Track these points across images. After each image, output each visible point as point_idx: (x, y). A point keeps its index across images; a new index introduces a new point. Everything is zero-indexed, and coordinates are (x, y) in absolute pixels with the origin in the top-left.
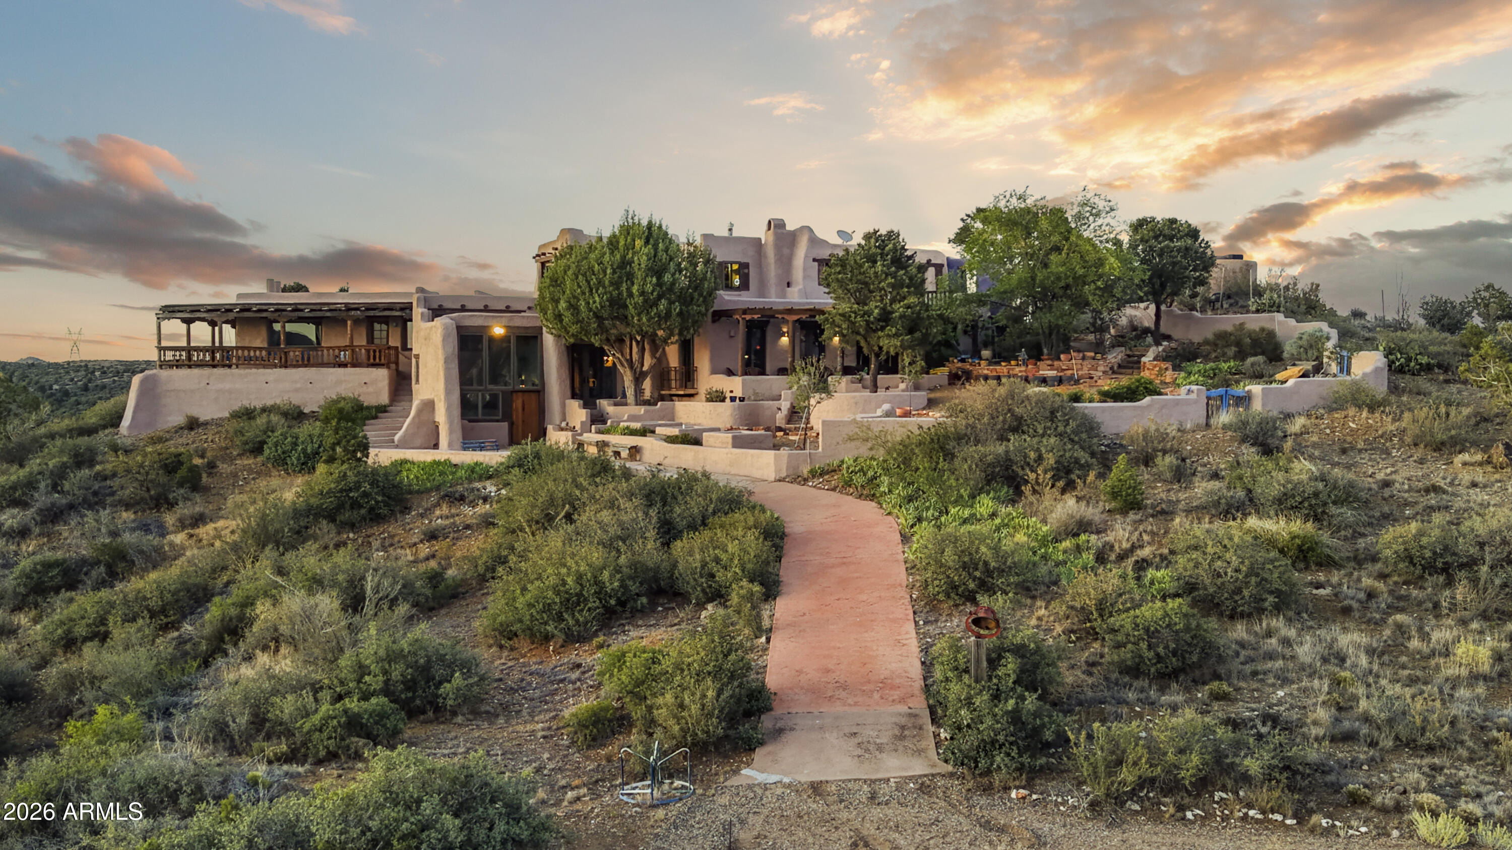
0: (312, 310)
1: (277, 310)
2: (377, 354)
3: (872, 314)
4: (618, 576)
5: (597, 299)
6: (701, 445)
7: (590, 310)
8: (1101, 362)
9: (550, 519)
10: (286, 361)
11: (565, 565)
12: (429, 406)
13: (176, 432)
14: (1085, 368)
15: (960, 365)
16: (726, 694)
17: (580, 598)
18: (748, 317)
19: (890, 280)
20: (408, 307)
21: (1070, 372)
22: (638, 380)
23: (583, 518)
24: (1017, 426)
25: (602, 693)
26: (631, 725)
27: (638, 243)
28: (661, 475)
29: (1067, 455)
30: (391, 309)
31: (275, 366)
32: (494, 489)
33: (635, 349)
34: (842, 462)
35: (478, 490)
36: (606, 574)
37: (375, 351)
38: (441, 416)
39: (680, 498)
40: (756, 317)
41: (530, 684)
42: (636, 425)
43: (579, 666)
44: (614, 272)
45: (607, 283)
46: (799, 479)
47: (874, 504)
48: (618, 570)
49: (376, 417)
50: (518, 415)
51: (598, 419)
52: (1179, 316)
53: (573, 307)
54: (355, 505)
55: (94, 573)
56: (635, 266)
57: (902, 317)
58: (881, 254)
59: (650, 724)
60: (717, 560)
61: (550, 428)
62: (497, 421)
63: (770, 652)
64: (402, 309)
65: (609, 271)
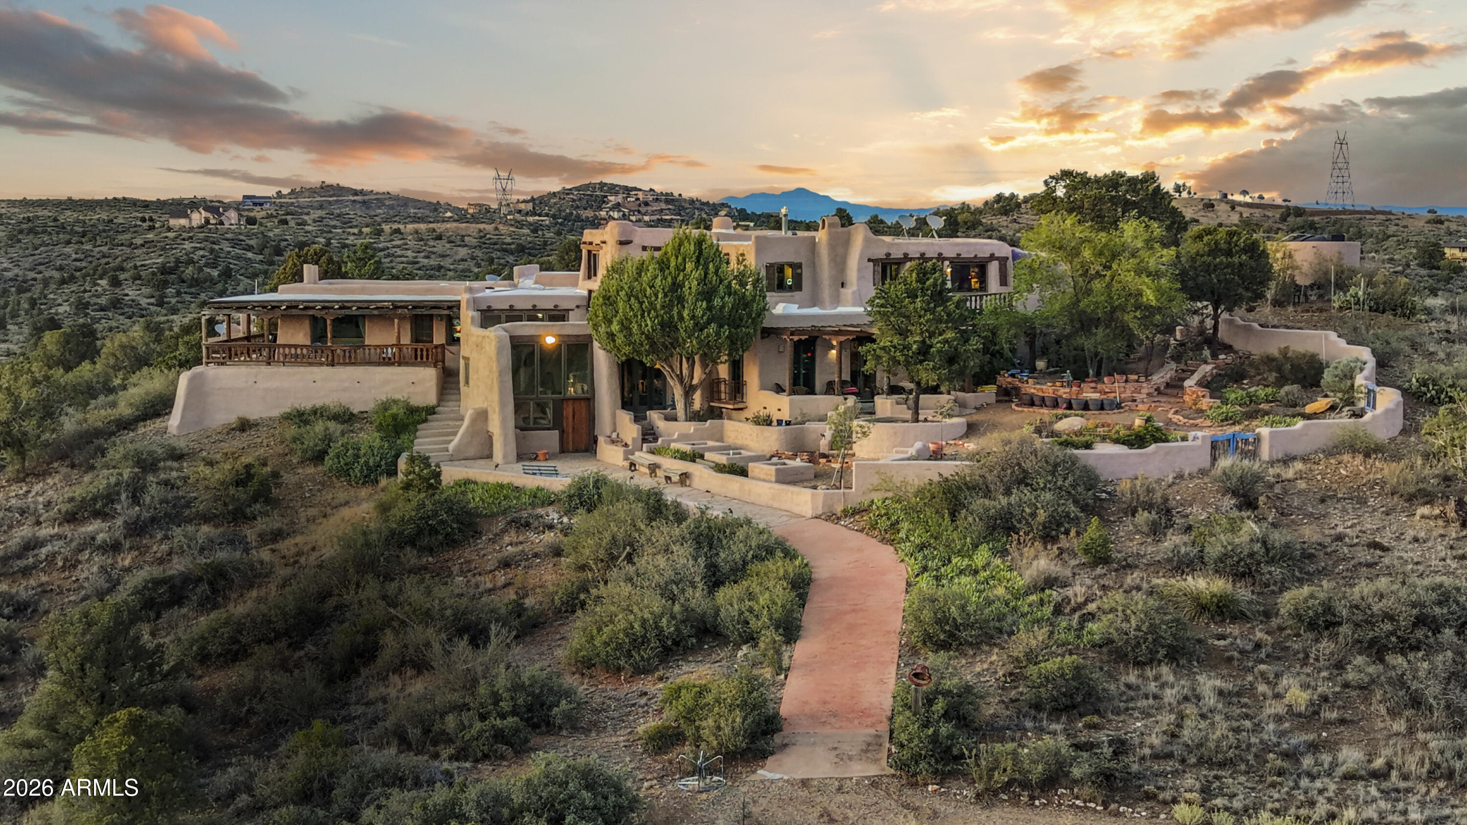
0: (359, 308)
1: (324, 308)
2: (425, 353)
3: (911, 349)
4: (674, 622)
5: (649, 322)
6: (747, 476)
7: (643, 333)
8: (1145, 385)
9: (614, 558)
10: (333, 360)
11: (632, 611)
12: (482, 416)
13: (228, 433)
14: (1128, 391)
15: (1010, 379)
16: (749, 721)
17: (645, 640)
18: (796, 338)
19: (929, 316)
20: (457, 305)
21: (1113, 395)
22: (689, 392)
23: (642, 562)
24: (1023, 480)
25: (664, 716)
26: (685, 739)
27: (689, 266)
28: (709, 512)
29: (1060, 510)
30: (439, 308)
31: (321, 364)
32: (556, 516)
33: (685, 365)
34: (872, 502)
35: (541, 516)
36: (664, 620)
37: (422, 350)
38: (495, 426)
39: (724, 542)
40: (803, 338)
41: (609, 706)
42: (687, 448)
43: (646, 694)
44: (666, 296)
45: (658, 306)
46: (832, 517)
47: (892, 549)
48: (673, 617)
49: (425, 421)
50: (568, 424)
51: (649, 435)
52: (1238, 326)
53: (625, 327)
54: (433, 531)
55: (199, 590)
56: (686, 290)
57: (939, 352)
58: (922, 289)
59: (698, 740)
60: (751, 610)
61: (601, 440)
62: (549, 429)
63: (786, 687)
64: (449, 308)
65: (660, 296)
